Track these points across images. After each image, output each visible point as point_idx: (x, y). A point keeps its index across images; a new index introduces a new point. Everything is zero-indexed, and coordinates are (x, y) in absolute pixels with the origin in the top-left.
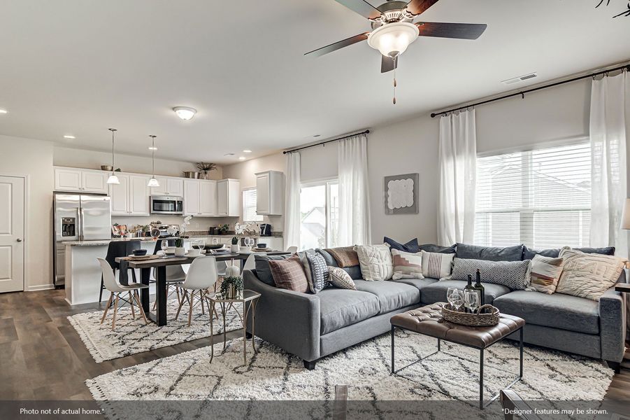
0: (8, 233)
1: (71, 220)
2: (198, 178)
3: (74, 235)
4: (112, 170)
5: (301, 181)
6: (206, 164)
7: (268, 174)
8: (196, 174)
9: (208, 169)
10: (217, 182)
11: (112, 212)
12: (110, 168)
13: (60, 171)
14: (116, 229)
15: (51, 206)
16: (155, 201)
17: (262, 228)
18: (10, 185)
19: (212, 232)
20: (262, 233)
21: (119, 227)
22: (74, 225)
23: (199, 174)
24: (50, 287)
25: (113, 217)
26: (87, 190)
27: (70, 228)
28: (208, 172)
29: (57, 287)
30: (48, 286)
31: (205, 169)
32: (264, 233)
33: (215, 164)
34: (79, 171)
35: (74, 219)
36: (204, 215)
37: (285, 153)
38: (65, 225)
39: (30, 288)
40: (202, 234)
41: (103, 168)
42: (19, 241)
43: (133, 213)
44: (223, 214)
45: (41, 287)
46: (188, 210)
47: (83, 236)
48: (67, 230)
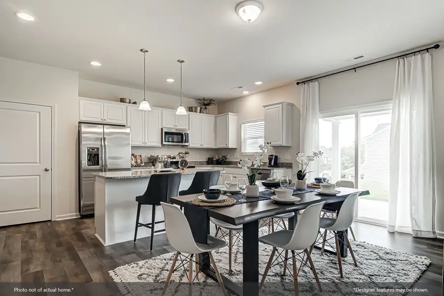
0: (36, 163)
1: (96, 150)
2: (200, 112)
3: (98, 164)
4: (129, 103)
5: (320, 111)
6: (207, 100)
7: (281, 105)
8: (199, 108)
9: (208, 104)
10: (216, 117)
11: (132, 143)
12: (128, 101)
13: (84, 102)
14: (134, 159)
15: (77, 136)
16: (166, 133)
17: (270, 160)
18: (38, 114)
19: (210, 162)
20: (270, 163)
21: (135, 157)
22: (98, 155)
23: (201, 108)
24: (76, 215)
25: (133, 147)
26: (108, 121)
27: (94, 157)
28: (207, 107)
29: (83, 217)
30: (73, 215)
31: (205, 104)
32: (272, 164)
33: (214, 101)
34: (102, 103)
35: (98, 149)
36: (205, 146)
37: (298, 83)
38: (90, 155)
39: (58, 217)
40: (201, 163)
41: (122, 100)
42: (46, 170)
43: (149, 144)
44: (223, 146)
45: (68, 216)
46: (193, 142)
47: (106, 166)
48: (92, 160)
